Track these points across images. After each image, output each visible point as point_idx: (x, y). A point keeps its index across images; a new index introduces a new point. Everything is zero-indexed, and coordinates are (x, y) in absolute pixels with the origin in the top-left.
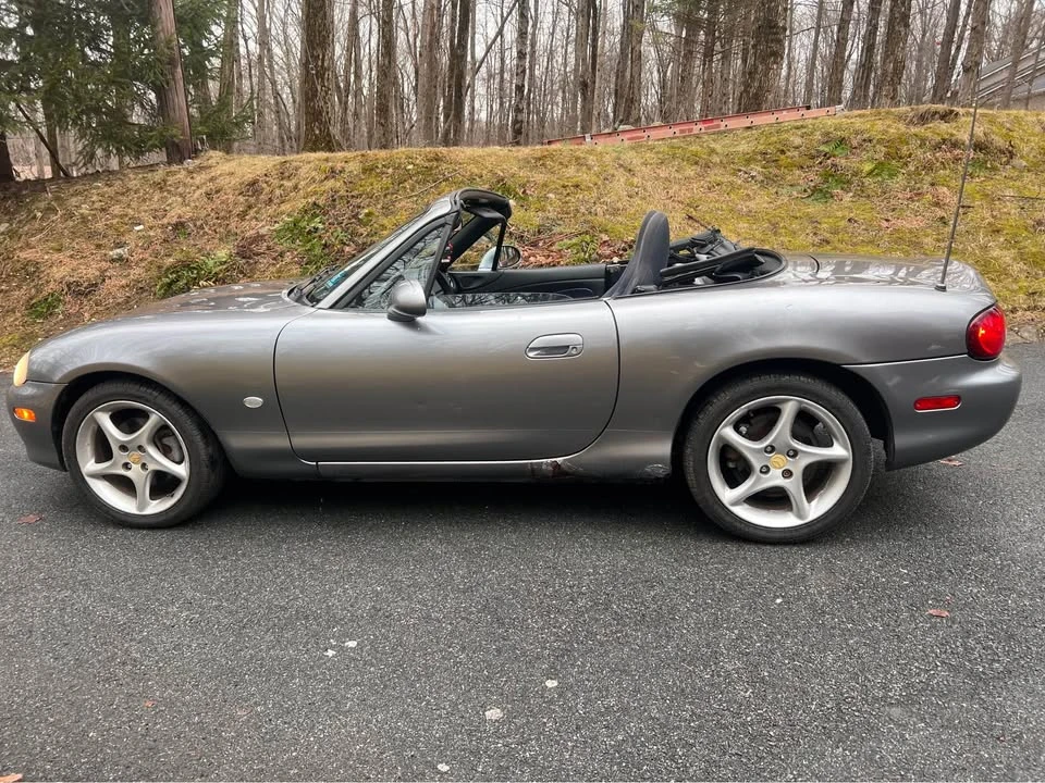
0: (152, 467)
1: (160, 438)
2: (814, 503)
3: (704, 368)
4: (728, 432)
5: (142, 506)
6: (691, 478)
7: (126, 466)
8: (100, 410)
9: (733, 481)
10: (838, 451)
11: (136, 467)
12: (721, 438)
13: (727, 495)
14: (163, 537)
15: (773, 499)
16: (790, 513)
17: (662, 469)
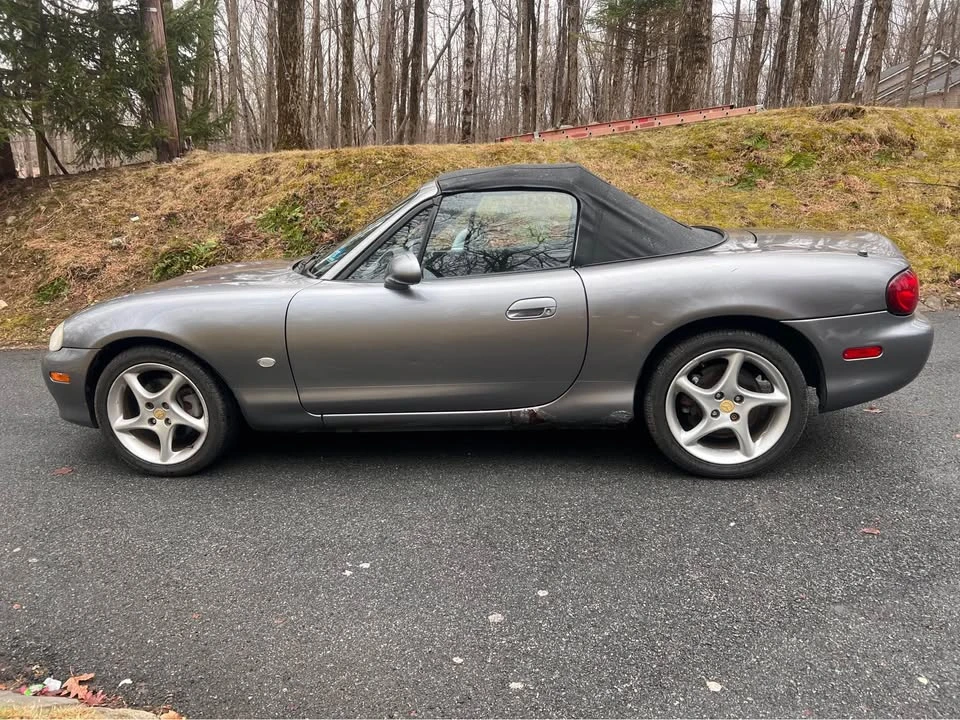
0: (174, 421)
1: (183, 396)
2: (758, 442)
3: (660, 327)
4: (683, 381)
5: (166, 457)
6: (651, 422)
7: (152, 421)
8: (130, 372)
9: (687, 424)
10: (779, 396)
11: (160, 422)
12: (677, 386)
13: (683, 437)
14: (185, 484)
15: (723, 439)
16: (738, 452)
17: (626, 415)
